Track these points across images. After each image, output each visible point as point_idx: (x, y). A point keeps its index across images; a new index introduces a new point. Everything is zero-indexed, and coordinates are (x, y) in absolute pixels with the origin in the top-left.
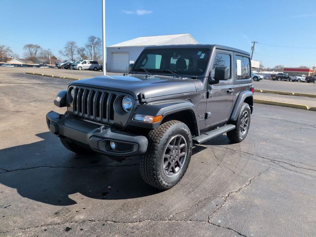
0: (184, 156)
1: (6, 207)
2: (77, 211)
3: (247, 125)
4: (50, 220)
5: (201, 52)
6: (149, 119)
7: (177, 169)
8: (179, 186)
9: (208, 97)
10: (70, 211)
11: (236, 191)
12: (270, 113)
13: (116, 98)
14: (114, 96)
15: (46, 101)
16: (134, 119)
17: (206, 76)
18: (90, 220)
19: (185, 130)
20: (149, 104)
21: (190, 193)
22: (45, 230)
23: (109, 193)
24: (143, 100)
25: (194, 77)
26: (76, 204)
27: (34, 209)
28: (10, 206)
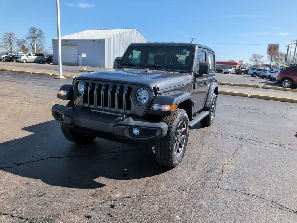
0: (184, 139)
1: (42, 196)
2: (110, 192)
3: (214, 111)
4: (91, 201)
5: (186, 50)
6: (167, 108)
7: (180, 149)
8: (182, 163)
9: (194, 88)
10: (104, 192)
11: (227, 163)
12: (222, 101)
13: (132, 91)
16: (153, 109)
17: (193, 70)
18: (126, 197)
20: (162, 95)
21: (193, 168)
22: (93, 210)
23: (128, 174)
25: (183, 71)
26: (106, 186)
27: (70, 194)
28: (44, 194)
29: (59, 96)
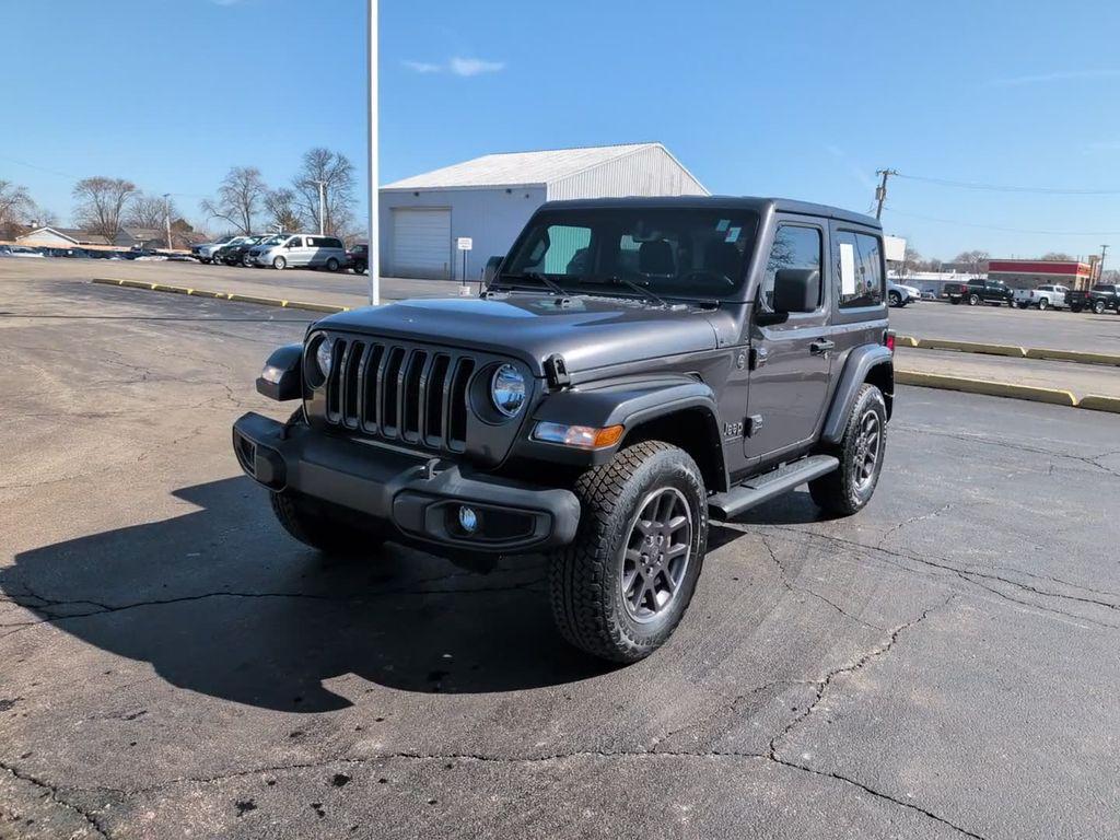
0: (681, 557)
1: (132, 717)
2: (358, 729)
3: (875, 457)
4: (279, 754)
5: (728, 221)
6: (581, 436)
7: (661, 597)
8: (669, 651)
9: (751, 366)
10: (336, 729)
11: (852, 665)
12: (948, 418)
13: (474, 373)
14: (467, 366)
15: (181, 379)
16: (533, 438)
17: (747, 299)
18: (403, 755)
19: (688, 471)
22: (272, 783)
23: (447, 673)
24: (561, 378)
25: (708, 301)
26: (351, 708)
27: (222, 724)
28: (143, 713)
29: (263, 386)
